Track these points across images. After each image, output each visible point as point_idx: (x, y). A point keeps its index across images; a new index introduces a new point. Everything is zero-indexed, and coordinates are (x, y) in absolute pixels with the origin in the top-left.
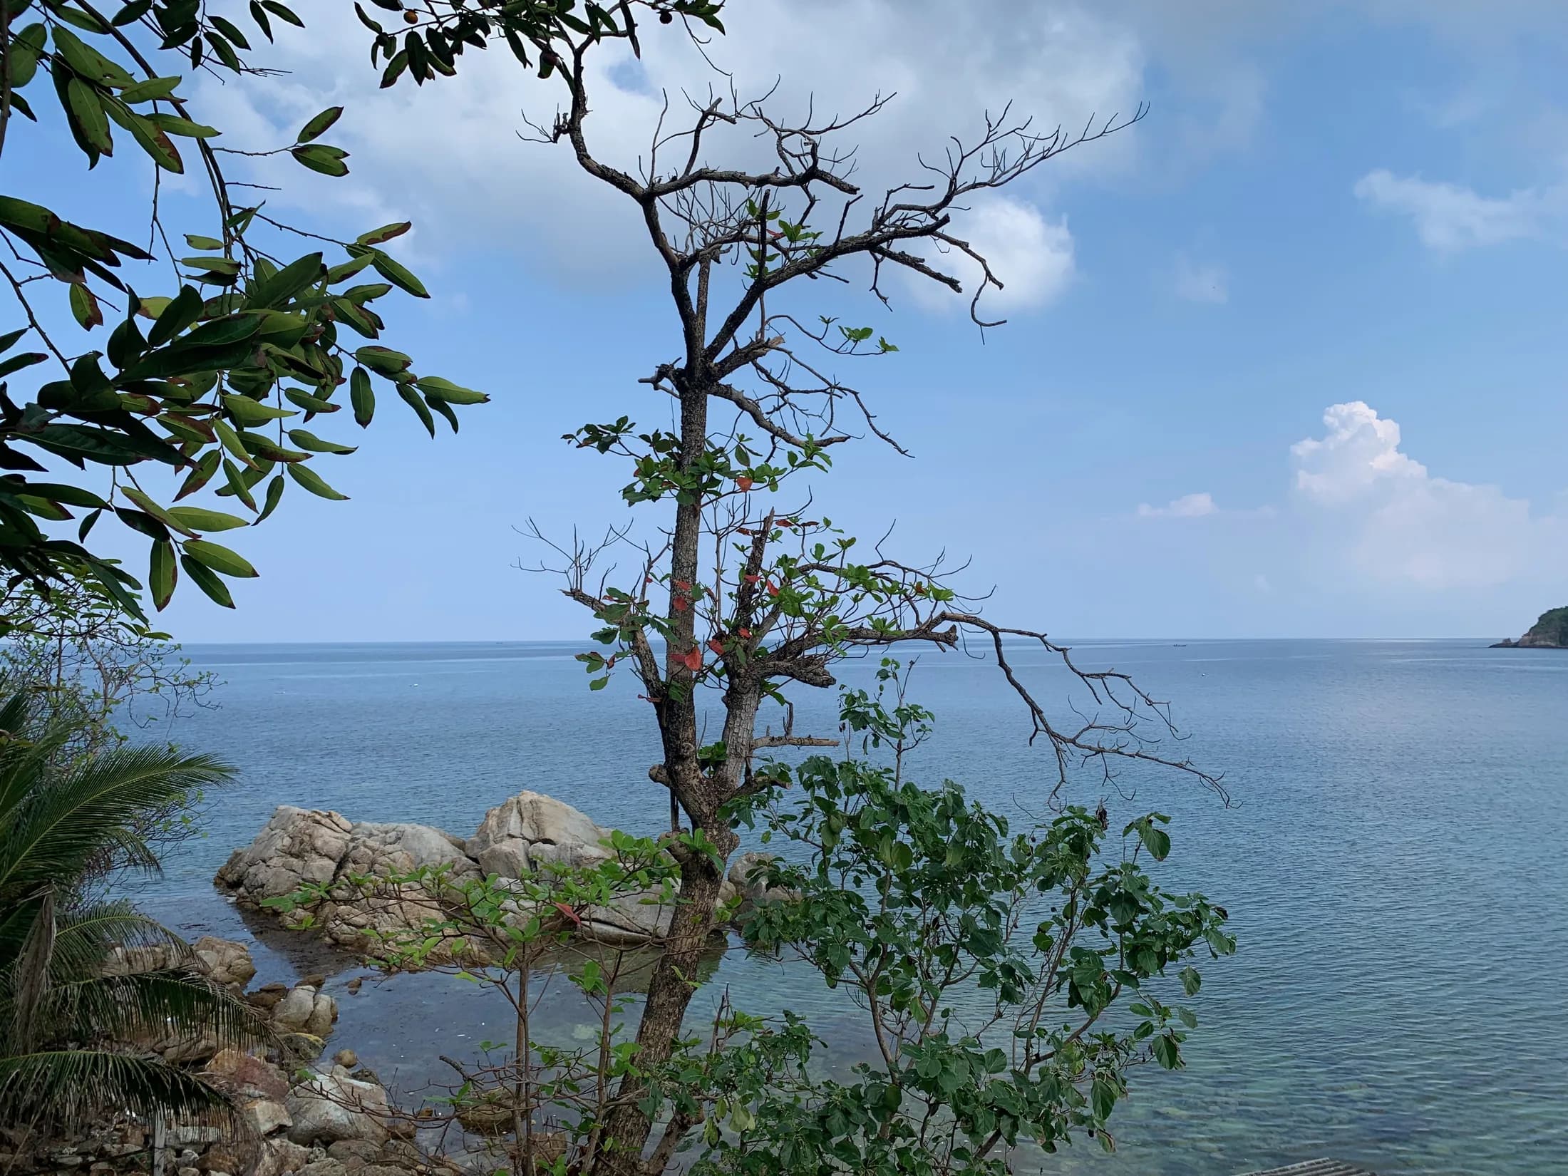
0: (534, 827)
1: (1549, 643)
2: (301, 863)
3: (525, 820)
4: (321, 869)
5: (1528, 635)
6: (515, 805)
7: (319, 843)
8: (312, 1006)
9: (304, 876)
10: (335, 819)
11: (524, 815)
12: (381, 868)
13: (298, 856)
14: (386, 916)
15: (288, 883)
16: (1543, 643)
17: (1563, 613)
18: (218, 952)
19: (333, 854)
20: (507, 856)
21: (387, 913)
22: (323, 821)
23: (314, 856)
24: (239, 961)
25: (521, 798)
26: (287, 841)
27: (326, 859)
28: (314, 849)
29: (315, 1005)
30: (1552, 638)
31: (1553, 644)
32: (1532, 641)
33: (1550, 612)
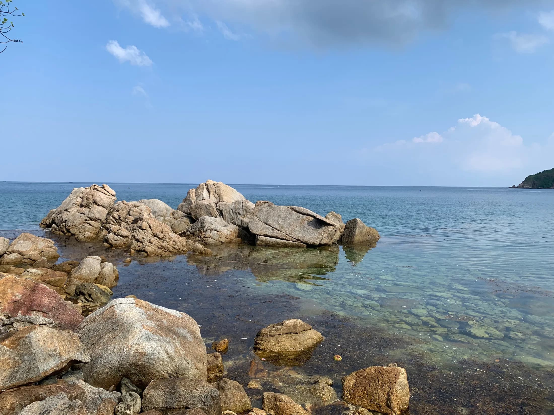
0: (217, 196)
1: (528, 187)
2: (88, 210)
3: (212, 193)
4: (99, 212)
5: (521, 184)
6: (205, 186)
7: (97, 199)
8: (100, 269)
9: (89, 216)
10: (106, 188)
11: (211, 191)
12: (134, 213)
13: (87, 206)
14: (141, 231)
15: (80, 220)
16: (526, 187)
17: (534, 176)
18: (33, 242)
19: (106, 205)
20: (206, 206)
21: (142, 229)
22: (100, 189)
23: (95, 205)
24: (48, 249)
25: (208, 183)
26: (79, 200)
27: (101, 207)
28: (95, 202)
29: (102, 269)
30: (530, 186)
31: (530, 187)
32: (523, 186)
33: (529, 176)
